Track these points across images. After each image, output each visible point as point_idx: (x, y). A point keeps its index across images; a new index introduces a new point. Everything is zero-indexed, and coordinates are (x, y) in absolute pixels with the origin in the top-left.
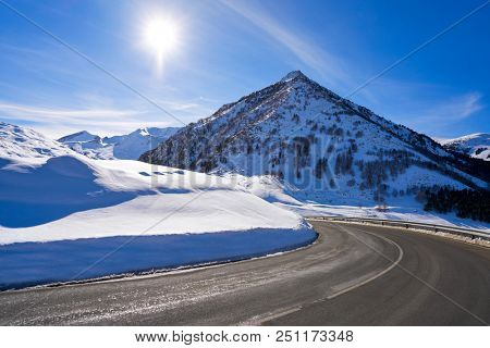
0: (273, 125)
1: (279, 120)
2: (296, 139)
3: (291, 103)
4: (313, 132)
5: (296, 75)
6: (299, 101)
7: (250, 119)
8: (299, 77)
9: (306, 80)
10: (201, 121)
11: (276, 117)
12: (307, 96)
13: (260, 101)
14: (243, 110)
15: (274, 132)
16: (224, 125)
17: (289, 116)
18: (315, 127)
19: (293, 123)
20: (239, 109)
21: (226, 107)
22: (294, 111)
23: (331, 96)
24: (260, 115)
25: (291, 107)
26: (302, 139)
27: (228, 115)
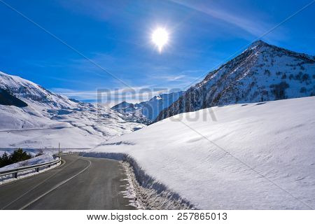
0: (251, 80)
1: (254, 75)
2: (271, 87)
3: (261, 63)
4: (284, 80)
5: (258, 44)
6: (267, 60)
7: (232, 79)
8: (261, 44)
9: (267, 45)
10: (198, 85)
11: (252, 73)
12: (272, 56)
13: (236, 65)
14: (225, 73)
15: (253, 84)
16: (214, 85)
17: (261, 72)
18: (285, 77)
19: (266, 76)
20: (222, 74)
21: (212, 73)
22: (264, 68)
23: (290, 53)
24: (239, 74)
25: (262, 65)
26: (277, 86)
27: (214, 78)
